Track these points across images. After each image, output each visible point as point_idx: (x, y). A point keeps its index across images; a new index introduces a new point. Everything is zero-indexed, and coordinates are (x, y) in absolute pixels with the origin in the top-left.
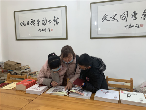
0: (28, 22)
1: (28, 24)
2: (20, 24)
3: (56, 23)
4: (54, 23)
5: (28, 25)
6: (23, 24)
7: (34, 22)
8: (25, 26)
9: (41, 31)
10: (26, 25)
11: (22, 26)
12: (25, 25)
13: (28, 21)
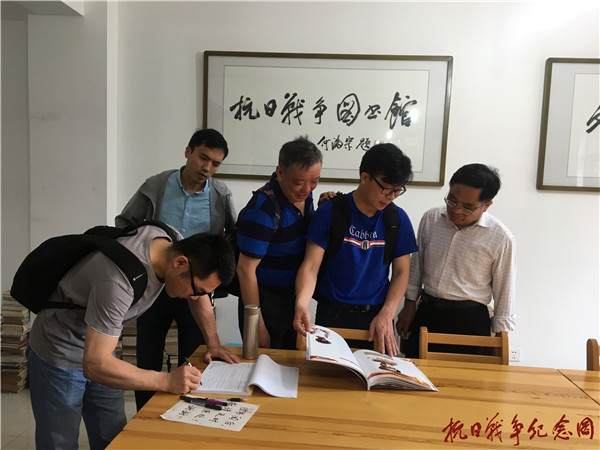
0: (271, 106)
1: (270, 111)
2: (232, 109)
3: (399, 118)
4: (394, 118)
5: (271, 115)
6: (243, 112)
7: (301, 106)
8: (251, 117)
9: (330, 147)
10: (258, 115)
11: (238, 116)
12: (254, 114)
13: (273, 102)
